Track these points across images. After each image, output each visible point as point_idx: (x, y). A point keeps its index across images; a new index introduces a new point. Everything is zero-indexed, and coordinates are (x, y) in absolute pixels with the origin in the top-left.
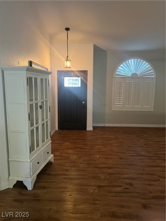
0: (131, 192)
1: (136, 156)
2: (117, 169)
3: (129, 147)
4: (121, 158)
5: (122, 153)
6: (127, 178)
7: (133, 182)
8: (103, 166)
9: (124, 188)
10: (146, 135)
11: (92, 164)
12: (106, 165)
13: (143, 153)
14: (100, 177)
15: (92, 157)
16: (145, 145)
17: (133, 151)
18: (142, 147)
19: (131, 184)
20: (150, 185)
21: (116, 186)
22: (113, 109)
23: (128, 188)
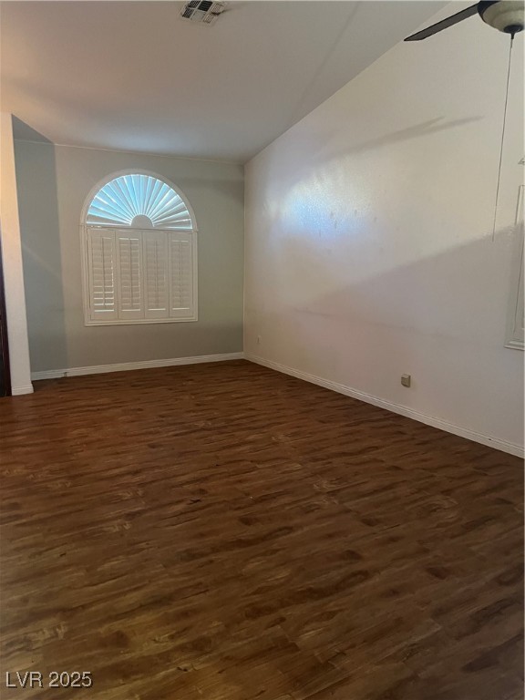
0: (209, 505)
1: (186, 433)
2: (157, 471)
3: (163, 416)
4: (153, 446)
5: (151, 433)
6: (188, 483)
7: (203, 486)
8: (116, 471)
9: (189, 502)
10: (190, 383)
11: (82, 475)
12: (122, 469)
13: (201, 424)
14: (122, 496)
15: (73, 458)
16: (198, 405)
17: (175, 424)
18: (194, 412)
19: (202, 491)
20: (240, 481)
21: (171, 504)
22: (89, 323)
23: (198, 501)
